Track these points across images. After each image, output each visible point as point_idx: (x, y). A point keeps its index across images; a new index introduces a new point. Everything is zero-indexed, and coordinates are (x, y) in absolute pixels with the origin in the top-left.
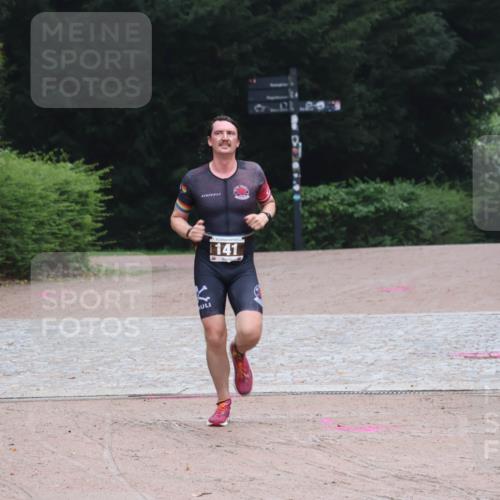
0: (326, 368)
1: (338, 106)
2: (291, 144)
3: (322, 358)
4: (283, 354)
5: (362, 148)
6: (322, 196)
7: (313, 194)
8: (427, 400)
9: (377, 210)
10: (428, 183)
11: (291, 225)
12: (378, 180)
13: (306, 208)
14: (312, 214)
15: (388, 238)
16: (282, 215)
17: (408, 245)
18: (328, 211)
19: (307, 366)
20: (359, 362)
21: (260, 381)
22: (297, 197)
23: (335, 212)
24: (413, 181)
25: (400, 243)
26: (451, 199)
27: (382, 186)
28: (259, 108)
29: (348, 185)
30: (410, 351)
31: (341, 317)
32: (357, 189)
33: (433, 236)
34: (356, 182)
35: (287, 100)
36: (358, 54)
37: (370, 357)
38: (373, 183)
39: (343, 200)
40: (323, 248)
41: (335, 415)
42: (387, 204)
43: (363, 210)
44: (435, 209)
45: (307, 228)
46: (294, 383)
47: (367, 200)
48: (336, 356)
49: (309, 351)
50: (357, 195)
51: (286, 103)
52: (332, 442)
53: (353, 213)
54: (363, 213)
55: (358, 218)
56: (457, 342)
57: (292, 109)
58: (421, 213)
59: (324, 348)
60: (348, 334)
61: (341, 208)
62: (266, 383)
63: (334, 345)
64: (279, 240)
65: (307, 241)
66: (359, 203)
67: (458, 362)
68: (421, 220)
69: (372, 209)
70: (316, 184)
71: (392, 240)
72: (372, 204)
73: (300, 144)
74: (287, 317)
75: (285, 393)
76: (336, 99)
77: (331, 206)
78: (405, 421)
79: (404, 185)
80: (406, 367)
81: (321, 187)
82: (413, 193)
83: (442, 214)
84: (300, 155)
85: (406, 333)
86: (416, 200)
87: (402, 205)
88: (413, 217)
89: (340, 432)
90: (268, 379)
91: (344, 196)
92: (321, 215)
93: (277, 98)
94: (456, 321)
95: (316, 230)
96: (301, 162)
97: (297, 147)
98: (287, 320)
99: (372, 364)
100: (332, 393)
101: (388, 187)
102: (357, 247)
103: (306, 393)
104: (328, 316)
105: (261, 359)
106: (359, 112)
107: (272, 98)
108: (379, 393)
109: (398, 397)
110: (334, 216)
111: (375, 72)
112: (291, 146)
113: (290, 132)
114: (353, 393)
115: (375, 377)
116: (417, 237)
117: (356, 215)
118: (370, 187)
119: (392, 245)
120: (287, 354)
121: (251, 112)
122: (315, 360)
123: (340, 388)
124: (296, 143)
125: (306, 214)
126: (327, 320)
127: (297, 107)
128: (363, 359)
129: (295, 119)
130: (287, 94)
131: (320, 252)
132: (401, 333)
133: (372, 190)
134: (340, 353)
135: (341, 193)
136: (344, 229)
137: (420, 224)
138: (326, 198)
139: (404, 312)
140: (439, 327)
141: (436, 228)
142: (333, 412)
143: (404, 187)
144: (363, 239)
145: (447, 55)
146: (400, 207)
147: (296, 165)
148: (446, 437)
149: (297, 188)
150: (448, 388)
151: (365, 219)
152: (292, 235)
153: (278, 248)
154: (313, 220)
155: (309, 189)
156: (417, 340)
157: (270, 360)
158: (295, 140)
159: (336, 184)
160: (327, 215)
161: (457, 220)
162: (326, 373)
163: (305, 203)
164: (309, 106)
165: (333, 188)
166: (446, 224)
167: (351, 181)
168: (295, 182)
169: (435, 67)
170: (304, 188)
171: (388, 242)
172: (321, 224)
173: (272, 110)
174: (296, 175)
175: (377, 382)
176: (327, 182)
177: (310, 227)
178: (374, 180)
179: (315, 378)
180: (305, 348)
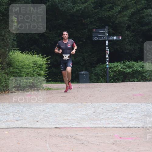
1: (120, 38)
3: (115, 116)
4: (103, 115)
6: (115, 66)
11: (105, 75)
15: (136, 79)
16: (103, 72)
18: (117, 70)
19: (110, 119)
20: (126, 118)
21: (96, 123)
22: (107, 66)
23: (119, 71)
25: (140, 81)
27: (134, 63)
28: (96, 38)
31: (121, 103)
32: (126, 64)
33: (150, 79)
34: (126, 62)
35: (105, 36)
36: (127, 22)
37: (130, 116)
38: (131, 62)
39: (122, 67)
41: (119, 134)
43: (128, 70)
46: (106, 124)
48: (119, 116)
49: (111, 114)
50: (126, 66)
51: (104, 37)
53: (125, 71)
57: (106, 39)
59: (116, 113)
60: (123, 109)
61: (121, 70)
62: (97, 124)
63: (119, 112)
65: (111, 80)
66: (127, 68)
69: (131, 70)
70: (114, 62)
74: (104, 103)
75: (103, 127)
76: (120, 36)
78: (141, 136)
81: (115, 63)
88: (144, 73)
89: (120, 139)
90: (98, 123)
93: (102, 35)
96: (109, 55)
97: (108, 51)
98: (104, 104)
99: (131, 118)
100: (118, 127)
101: (136, 63)
102: (126, 82)
103: (110, 127)
104: (117, 103)
105: (96, 117)
106: (127, 40)
107: (100, 35)
109: (139, 129)
110: (119, 72)
111: (132, 28)
112: (106, 50)
113: (106, 46)
115: (131, 122)
116: (145, 79)
117: (126, 72)
120: (104, 115)
121: (93, 40)
125: (110, 71)
126: (116, 105)
127: (108, 38)
128: (128, 117)
129: (107, 42)
130: (105, 34)
131: (115, 83)
133: (131, 64)
136: (122, 76)
137: (146, 75)
138: (117, 67)
139: (141, 102)
142: (118, 133)
146: (140, 70)
147: (107, 56)
149: (107, 63)
152: (106, 78)
153: (101, 82)
154: (113, 73)
155: (111, 64)
157: (98, 117)
159: (120, 62)
160: (117, 72)
162: (116, 121)
163: (110, 68)
164: (111, 38)
168: (107, 62)
170: (110, 64)
171: (136, 81)
172: (115, 75)
173: (100, 39)
174: (107, 59)
175: (132, 124)
176: (117, 62)
177: (111, 75)
179: (113, 122)
180: (110, 113)
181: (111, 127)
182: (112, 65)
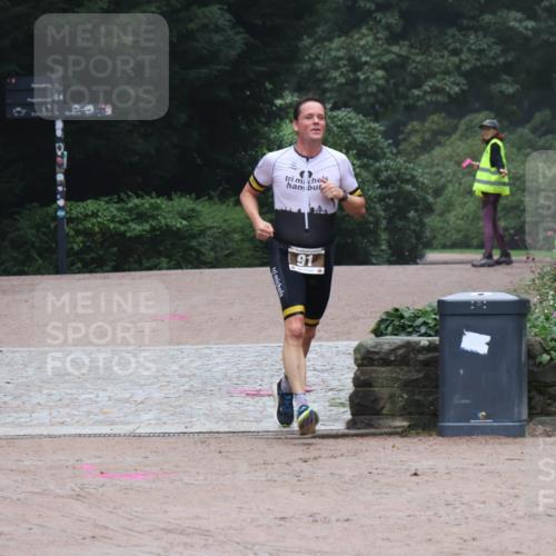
0: (89, 407)
2: (56, 153)
3: (84, 396)
5: (137, 158)
6: (90, 213)
7: (80, 209)
8: (203, 442)
9: (153, 229)
10: (210, 198)
11: (54, 245)
12: (154, 194)
13: (71, 225)
14: (78, 232)
15: (164, 260)
16: (44, 234)
17: (187, 268)
18: (97, 229)
19: (68, 405)
20: (127, 401)
22: (61, 213)
23: (104, 231)
24: (193, 196)
25: (178, 266)
26: (235, 216)
27: (159, 201)
28: (18, 111)
29: (120, 200)
30: (186, 387)
32: (130, 205)
33: (216, 258)
34: (129, 197)
37: (140, 395)
38: (148, 198)
39: (114, 217)
40: (91, 272)
41: (98, 460)
42: (163, 221)
43: (137, 228)
44: (218, 228)
45: (72, 248)
46: (52, 425)
47: (141, 217)
48: (101, 394)
50: (130, 211)
52: (93, 491)
53: (126, 231)
54: (137, 232)
55: (130, 238)
56: (238, 377)
58: (202, 233)
59: (88, 385)
61: (112, 226)
63: (99, 382)
64: (40, 262)
65: (73, 264)
66: (132, 220)
67: (239, 400)
68: (201, 240)
69: (147, 227)
70: (83, 199)
71: (169, 262)
72: (147, 222)
73: (66, 153)
75: (41, 436)
77: (99, 223)
78: (177, 466)
79: (183, 200)
80: (181, 406)
81: (89, 202)
82: (193, 210)
83: (226, 234)
84: (65, 166)
85: (181, 367)
86: (197, 218)
87: (181, 223)
88: (193, 237)
89: (102, 480)
91: (115, 212)
92: (88, 233)
94: (238, 353)
95: (81, 251)
96: (66, 174)
97: (62, 156)
99: (142, 403)
100: (95, 435)
101: (165, 202)
102: (129, 270)
103: (65, 436)
107: (34, 100)
108: (149, 435)
109: (169, 440)
110: (104, 234)
112: (55, 156)
113: (55, 139)
114: (120, 435)
115: (145, 417)
116: (197, 258)
117: (128, 234)
118: (146, 203)
119: (169, 268)
121: (9, 116)
122: (76, 399)
123: (105, 430)
124: (61, 151)
125: (72, 233)
128: (131, 397)
129: (59, 125)
131: (87, 275)
132: (175, 367)
133: (147, 206)
134: (105, 390)
135: (112, 209)
136: (115, 249)
137: (201, 245)
138: (95, 215)
139: (179, 344)
140: (219, 361)
141: (218, 249)
142: (96, 457)
143: (184, 203)
144: (136, 262)
145: (233, 53)
146: (179, 225)
147: (60, 177)
148: (223, 485)
149: (61, 202)
150: (227, 430)
151: (138, 238)
152: (54, 256)
153: (38, 272)
154: (80, 239)
155: (75, 204)
156: (194, 375)
158: (60, 149)
159: (107, 199)
160: (96, 234)
161: (242, 240)
162: (89, 413)
163: (70, 220)
165: (102, 203)
166: (230, 244)
167: (123, 195)
168: (58, 196)
169: (219, 67)
170: (69, 204)
171: (165, 265)
172: (88, 244)
173: (34, 114)
174: (60, 189)
175: (146, 423)
176: (96, 197)
177: (76, 247)
178: (149, 195)
179: (76, 419)
180: (66, 385)
181: (70, 436)
182: (78, 209)
